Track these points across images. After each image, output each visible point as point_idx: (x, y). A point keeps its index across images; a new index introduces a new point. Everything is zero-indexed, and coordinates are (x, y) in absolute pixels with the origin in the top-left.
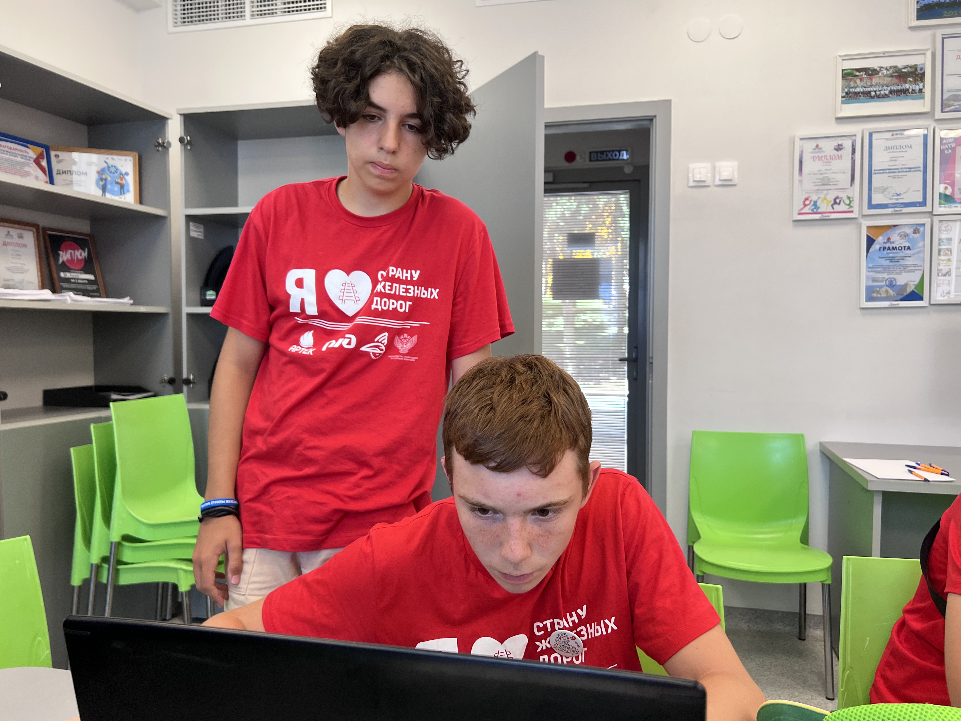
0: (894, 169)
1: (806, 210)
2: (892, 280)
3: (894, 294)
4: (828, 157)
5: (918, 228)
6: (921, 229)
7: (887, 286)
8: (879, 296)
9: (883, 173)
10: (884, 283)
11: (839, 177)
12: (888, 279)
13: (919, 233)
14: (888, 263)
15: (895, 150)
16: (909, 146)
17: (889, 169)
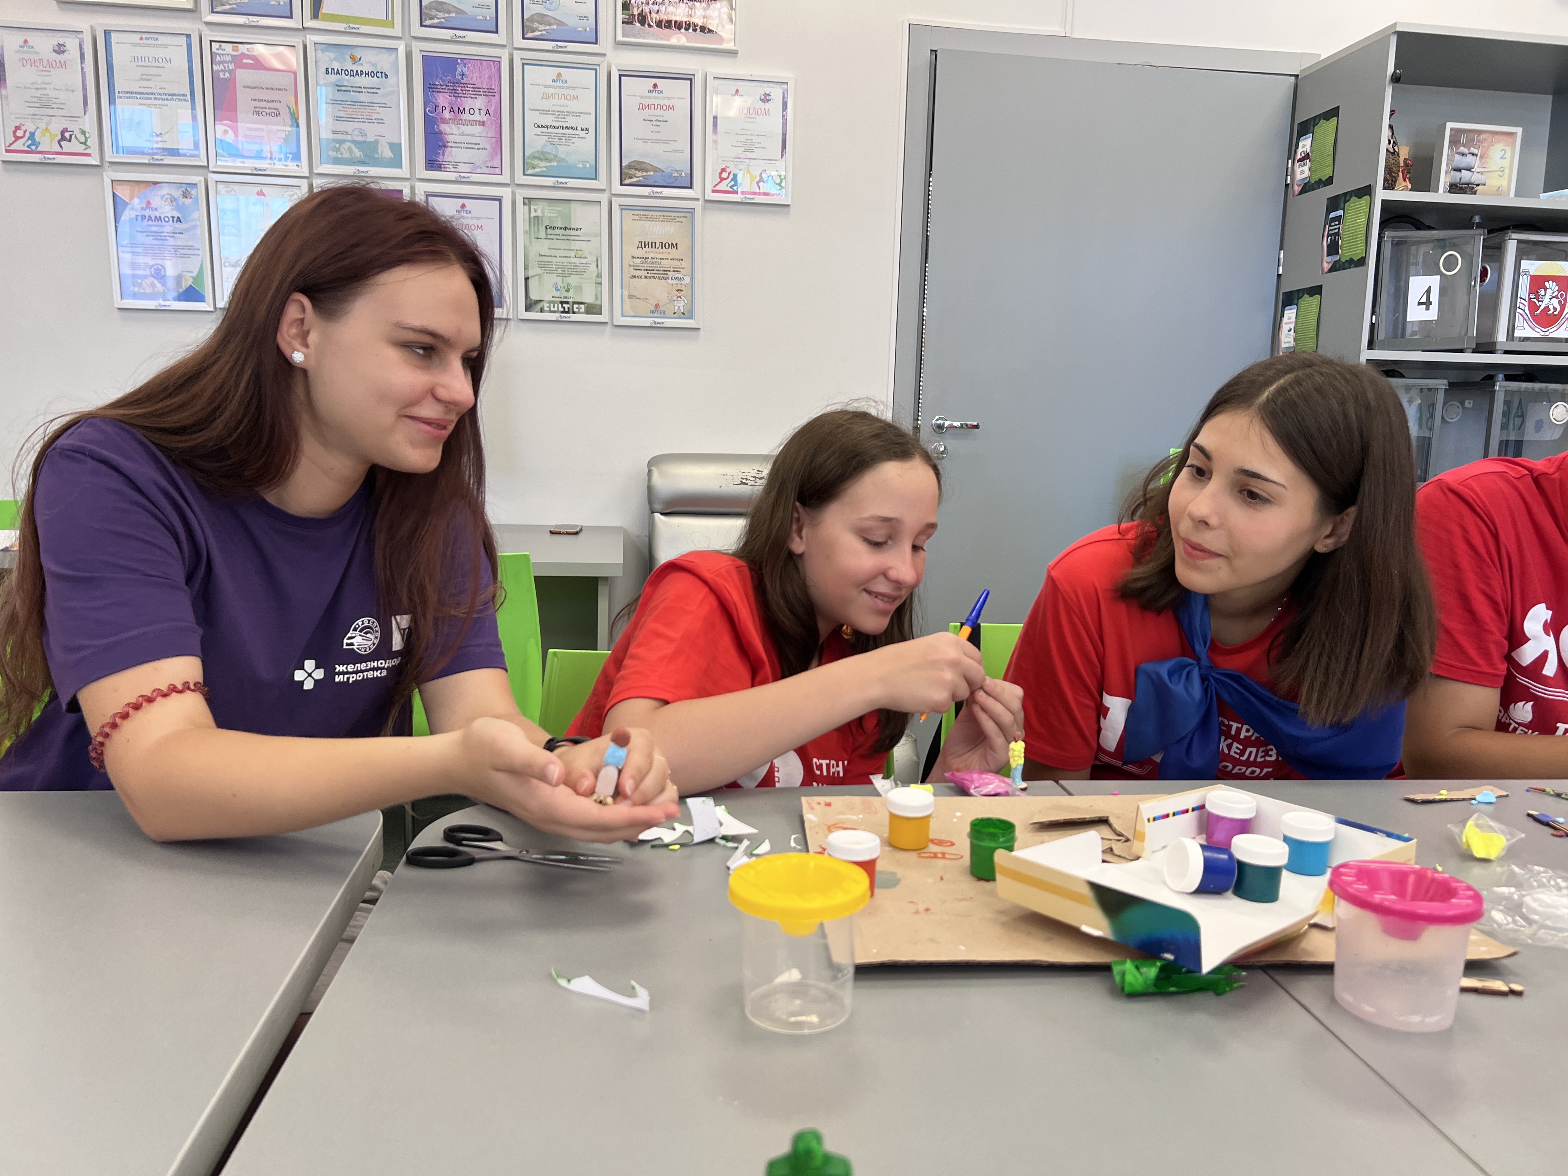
0: (147, 94)
1: (19, 145)
2: (160, 267)
3: (162, 290)
4: (45, 62)
5: (189, 189)
6: (193, 192)
7: (152, 276)
8: (142, 291)
9: (132, 98)
10: (147, 272)
11: (63, 96)
12: (152, 266)
13: (191, 198)
14: (150, 240)
15: (147, 64)
16: (168, 60)
17: (140, 93)
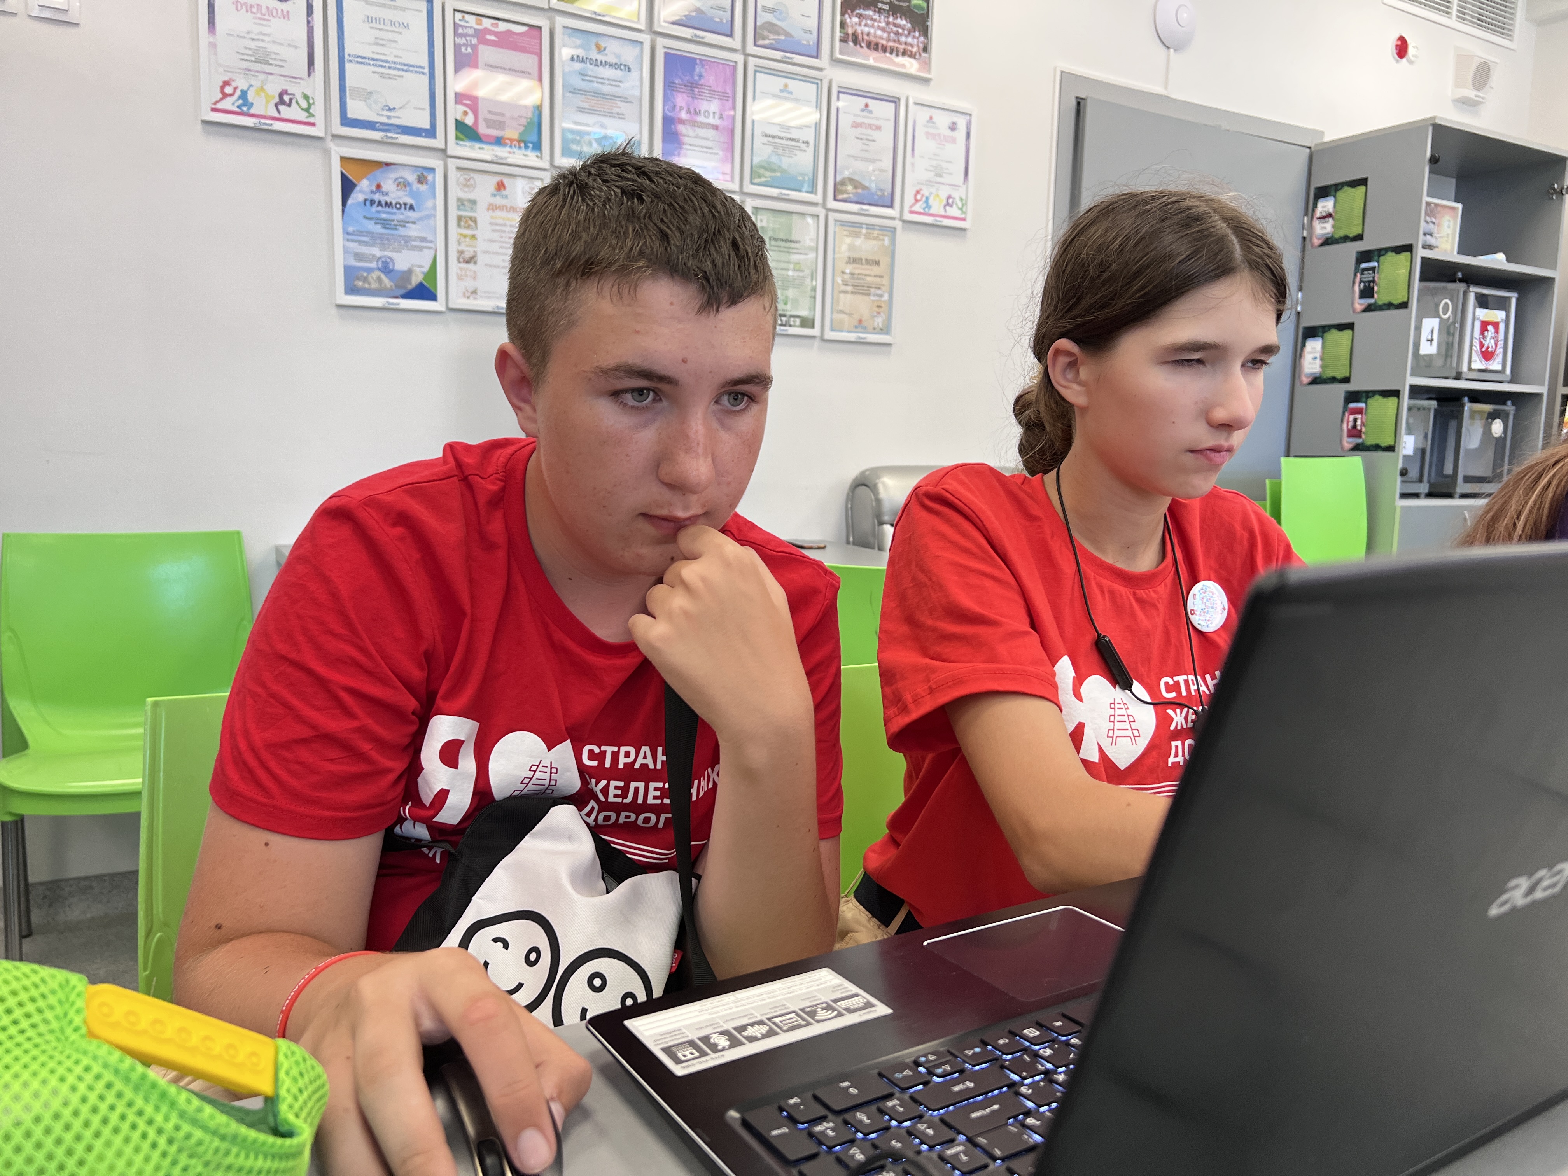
0: (382, 61)
1: (227, 104)
2: (388, 260)
3: (391, 286)
4: (264, 10)
5: (425, 174)
6: (430, 178)
7: (379, 269)
8: (367, 286)
9: (363, 63)
10: (373, 265)
11: (285, 52)
12: (380, 258)
13: (427, 183)
14: (378, 229)
15: (382, 26)
16: (406, 25)
17: (373, 59)
